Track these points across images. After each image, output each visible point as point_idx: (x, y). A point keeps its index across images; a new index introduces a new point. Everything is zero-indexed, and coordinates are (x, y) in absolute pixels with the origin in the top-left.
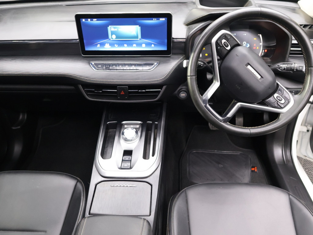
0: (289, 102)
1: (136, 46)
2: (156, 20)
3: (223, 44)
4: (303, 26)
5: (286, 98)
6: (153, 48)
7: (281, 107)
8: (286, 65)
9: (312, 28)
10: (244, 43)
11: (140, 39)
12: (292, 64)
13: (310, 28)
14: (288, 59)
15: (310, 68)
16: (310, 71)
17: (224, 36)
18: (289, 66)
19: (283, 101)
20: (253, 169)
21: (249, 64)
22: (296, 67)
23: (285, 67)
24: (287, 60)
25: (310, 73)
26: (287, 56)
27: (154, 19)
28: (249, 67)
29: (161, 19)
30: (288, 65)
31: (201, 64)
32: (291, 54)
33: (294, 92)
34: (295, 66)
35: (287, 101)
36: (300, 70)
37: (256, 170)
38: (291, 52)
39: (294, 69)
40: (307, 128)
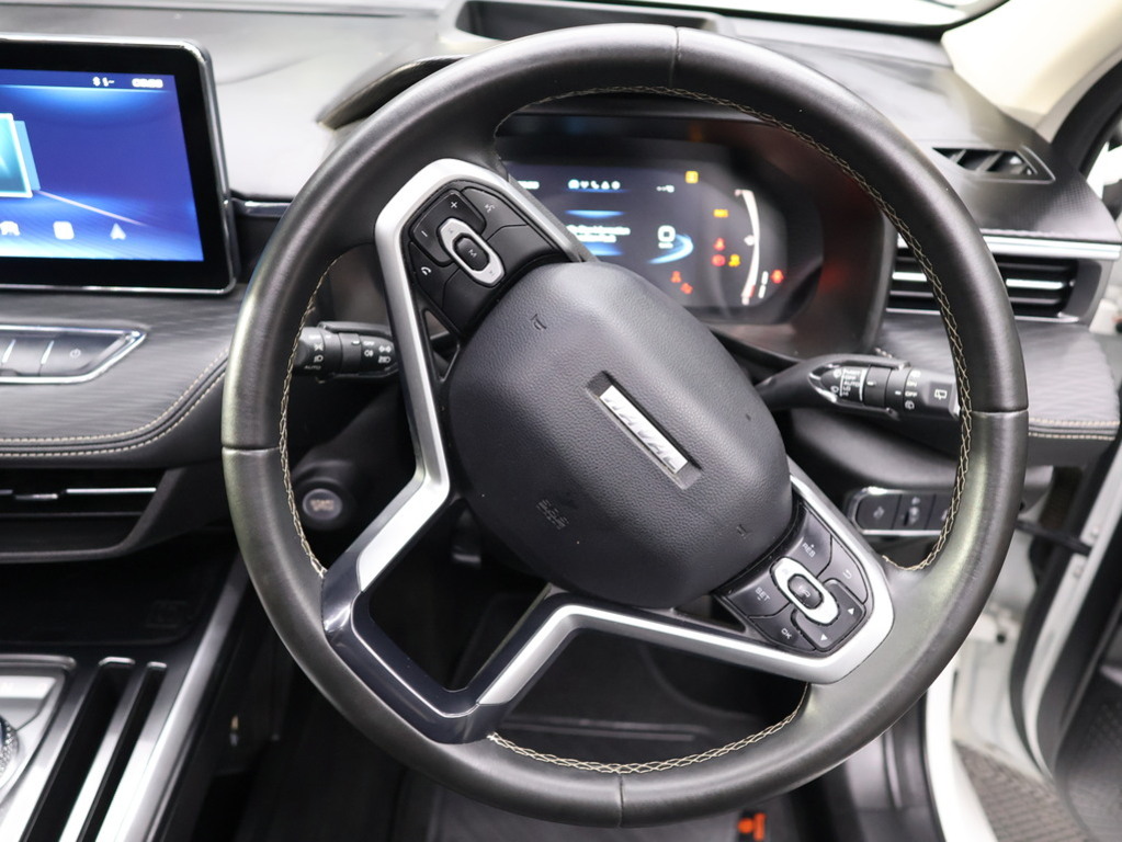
0: (861, 618)
1: (17, 233)
2: (111, 86)
3: (450, 247)
4: (961, 155)
5: (843, 596)
6: (116, 246)
7: (816, 647)
8: (864, 371)
9: (1004, 173)
10: (666, 234)
11: (33, 192)
12: (892, 368)
13: (994, 168)
14: (881, 333)
15: (984, 415)
16: (983, 435)
17: (451, 200)
18: (876, 377)
19: (827, 611)
20: (746, 826)
21: (610, 380)
22: (912, 389)
23: (858, 380)
24: (871, 338)
25: (984, 444)
26: (875, 316)
27: (96, 81)
28: (612, 396)
29: (138, 82)
30: (873, 370)
31: (377, 354)
32: (894, 301)
33: (915, 501)
34: (909, 384)
35: (851, 611)
36: (935, 404)
37: (759, 834)
38: (894, 293)
39: (904, 399)
40: (999, 626)
